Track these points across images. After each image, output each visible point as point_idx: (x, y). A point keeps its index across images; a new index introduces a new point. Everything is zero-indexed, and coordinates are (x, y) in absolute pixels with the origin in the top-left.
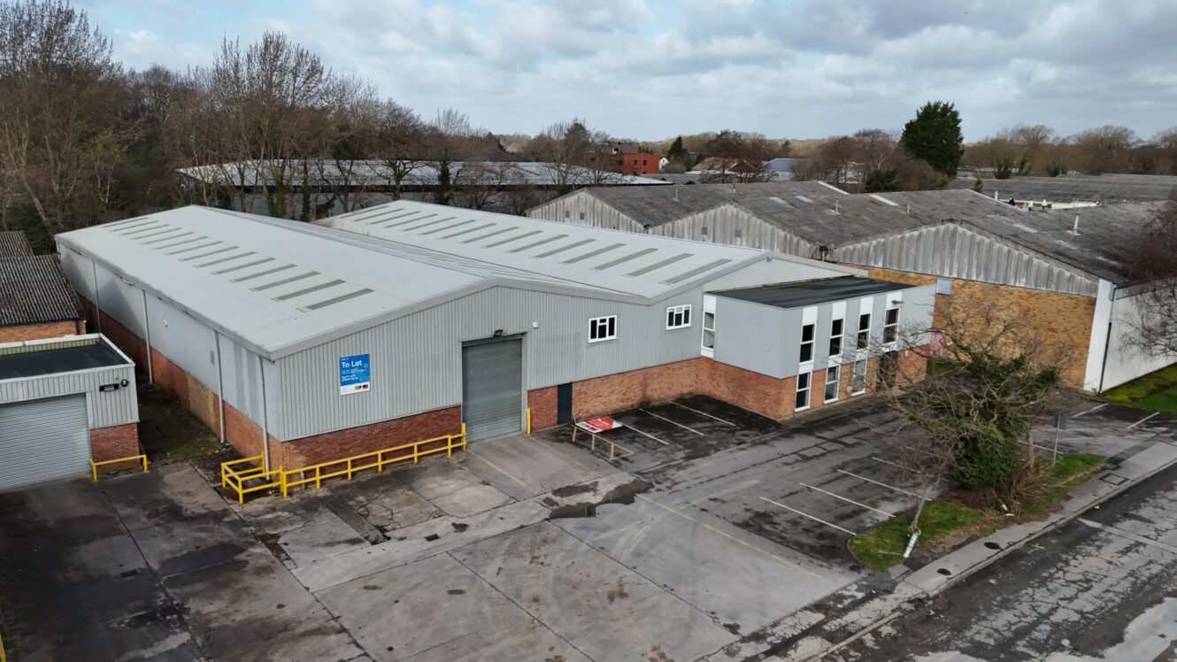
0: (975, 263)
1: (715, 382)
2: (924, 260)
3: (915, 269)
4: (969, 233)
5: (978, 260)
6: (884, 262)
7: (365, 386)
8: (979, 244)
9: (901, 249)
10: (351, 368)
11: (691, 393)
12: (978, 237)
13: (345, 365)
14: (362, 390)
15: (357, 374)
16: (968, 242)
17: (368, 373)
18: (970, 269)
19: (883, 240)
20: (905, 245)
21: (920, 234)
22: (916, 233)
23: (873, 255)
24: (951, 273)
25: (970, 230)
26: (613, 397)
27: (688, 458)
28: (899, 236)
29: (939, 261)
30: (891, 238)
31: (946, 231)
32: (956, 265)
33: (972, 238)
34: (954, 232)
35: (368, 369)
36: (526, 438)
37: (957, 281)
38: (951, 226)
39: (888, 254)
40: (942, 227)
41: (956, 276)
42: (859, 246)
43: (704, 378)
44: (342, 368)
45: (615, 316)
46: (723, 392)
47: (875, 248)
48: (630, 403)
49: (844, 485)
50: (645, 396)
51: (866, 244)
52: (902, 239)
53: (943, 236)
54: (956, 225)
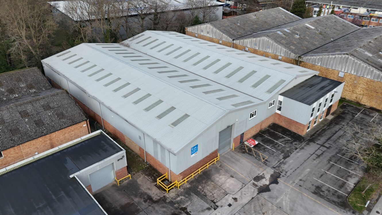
1: (280, 121)
3: (332, 67)
4: (353, 59)
5: (355, 68)
7: (197, 153)
8: (356, 63)
9: (328, 61)
11: (272, 123)
13: (192, 149)
15: (195, 151)
16: (352, 62)
17: (197, 149)
18: (351, 70)
19: (321, 57)
21: (335, 57)
23: (317, 61)
24: (345, 70)
26: (253, 132)
27: (285, 158)
29: (341, 66)
31: (344, 58)
32: (347, 68)
34: (348, 58)
36: (233, 152)
37: (346, 73)
39: (323, 62)
42: (312, 58)
43: (276, 119)
45: (256, 110)
46: (283, 124)
48: (257, 132)
49: (335, 170)
50: (261, 129)
51: (315, 57)
52: (328, 58)
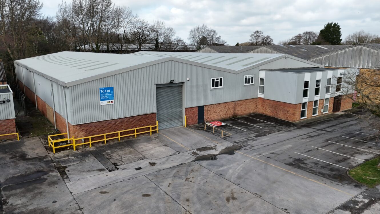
0: (371, 61)
1: (264, 108)
2: (347, 61)
3: (343, 66)
4: (368, 49)
6: (329, 64)
7: (112, 102)
8: (372, 53)
9: (336, 58)
10: (105, 93)
11: (254, 113)
12: (372, 50)
13: (102, 91)
14: (110, 103)
15: (108, 96)
16: (367, 53)
17: (113, 96)
18: (368, 64)
19: (328, 55)
20: (339, 56)
21: (345, 52)
22: (343, 51)
23: (324, 62)
24: (359, 66)
25: (368, 47)
26: (221, 113)
27: (257, 136)
28: (336, 53)
29: (354, 62)
30: (332, 54)
31: (357, 50)
32: (362, 63)
33: (369, 51)
34: (361, 49)
35: (113, 94)
36: (185, 128)
37: (362, 69)
38: (360, 47)
39: (331, 61)
40: (355, 48)
41: (361, 67)
42: (318, 58)
43: (259, 106)
44: (101, 93)
45: (222, 78)
46: (268, 112)
47: (325, 59)
48: (228, 116)
49: (333, 147)
50: (235, 113)
51: (321, 58)
52: (337, 54)
53: (356, 51)
54: (362, 46)
